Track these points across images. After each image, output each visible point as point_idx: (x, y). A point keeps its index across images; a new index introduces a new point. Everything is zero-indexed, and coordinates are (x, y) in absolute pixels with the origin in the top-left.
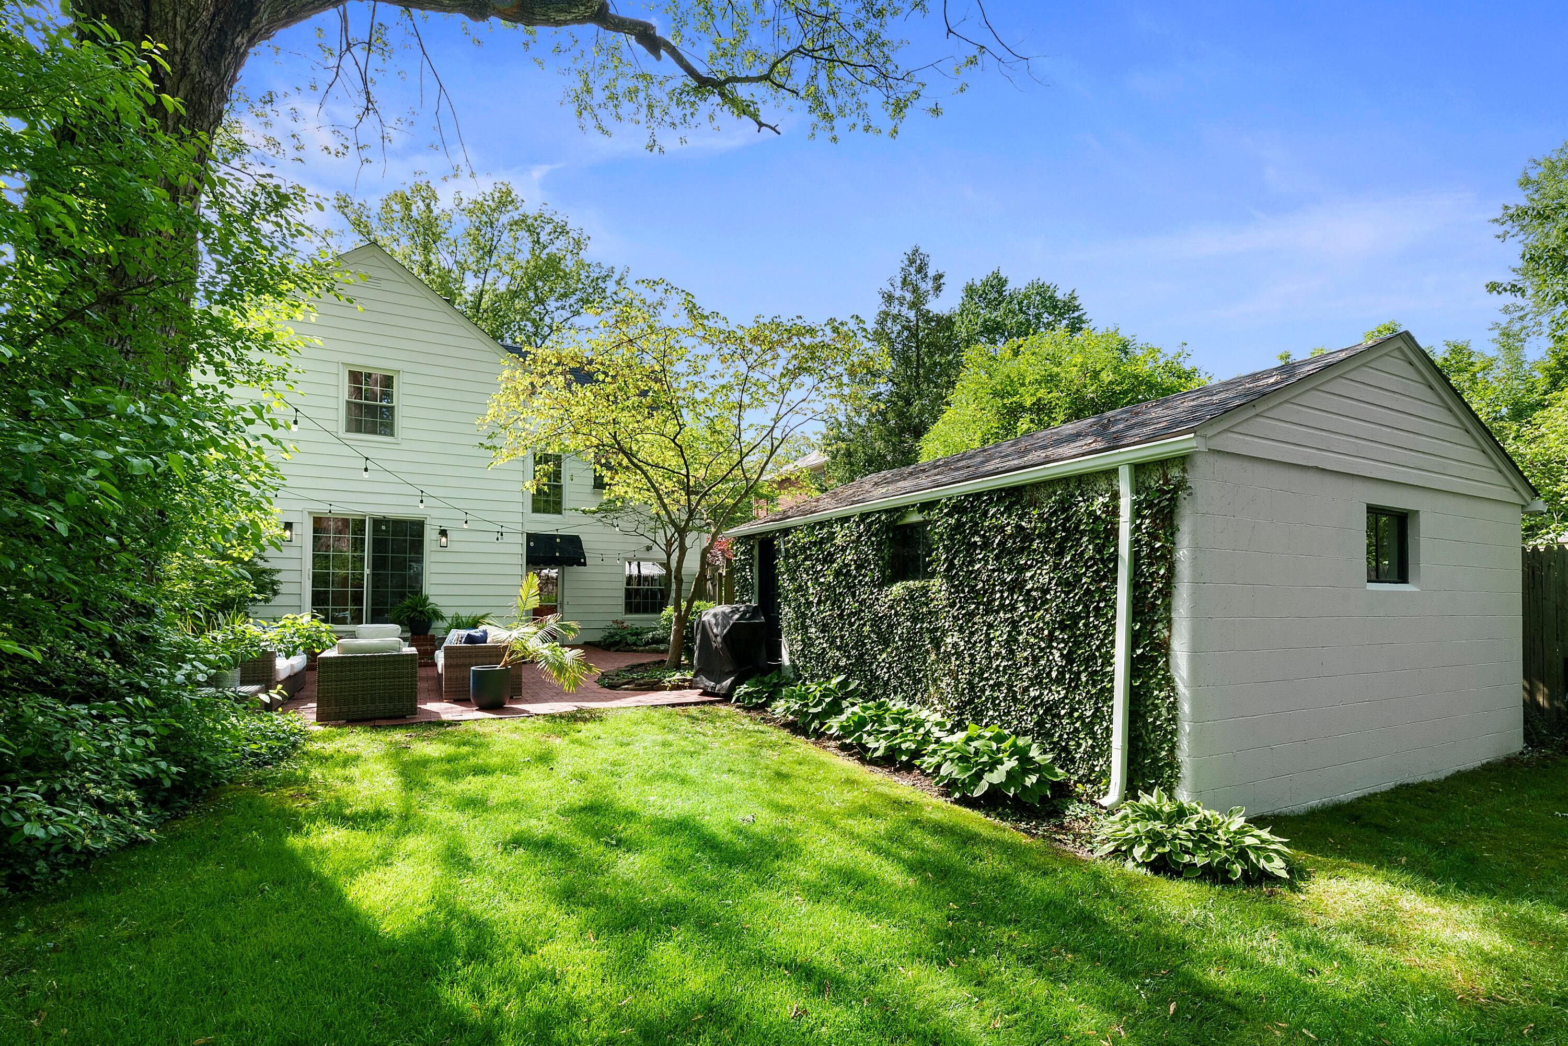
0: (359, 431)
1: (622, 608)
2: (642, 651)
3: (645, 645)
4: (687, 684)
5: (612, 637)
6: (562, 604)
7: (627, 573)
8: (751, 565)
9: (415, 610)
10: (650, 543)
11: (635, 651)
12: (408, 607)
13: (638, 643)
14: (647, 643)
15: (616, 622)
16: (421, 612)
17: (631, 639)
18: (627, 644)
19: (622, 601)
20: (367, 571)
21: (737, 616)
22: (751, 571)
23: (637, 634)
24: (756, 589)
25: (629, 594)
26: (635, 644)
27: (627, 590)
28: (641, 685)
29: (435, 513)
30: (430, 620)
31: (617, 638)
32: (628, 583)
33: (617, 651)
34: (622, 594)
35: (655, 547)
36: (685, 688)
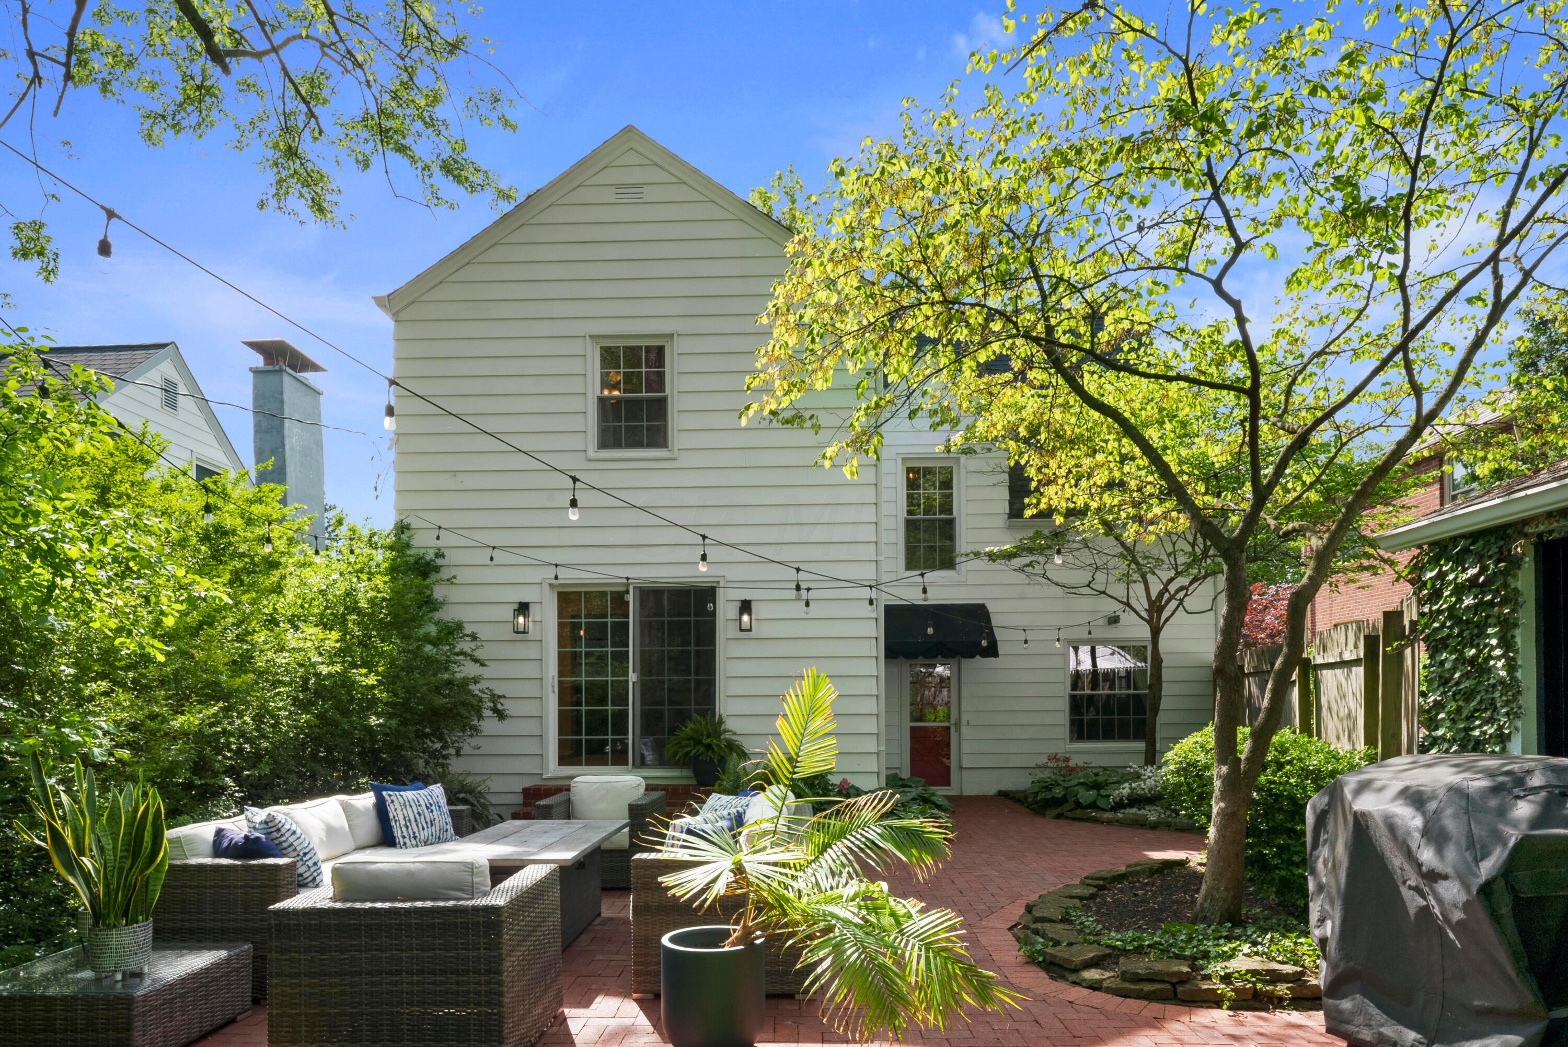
0: (617, 444)
1: (1064, 731)
2: (1109, 822)
3: (1114, 809)
4: (1282, 989)
5: (1048, 788)
6: (958, 725)
7: (1072, 665)
8: (1507, 627)
9: (699, 742)
10: (1116, 607)
11: (1095, 820)
12: (689, 738)
13: (1101, 803)
14: (1119, 805)
15: (1054, 757)
16: (709, 747)
17: (1086, 796)
18: (1078, 805)
19: (1064, 718)
20: (633, 677)
21: (1524, 809)
22: (1506, 643)
23: (1097, 786)
24: (1530, 700)
25: (1076, 704)
26: (1093, 806)
27: (1073, 698)
28: (1137, 979)
29: (733, 573)
30: (723, 761)
31: (1058, 792)
32: (1074, 686)
33: (1059, 816)
34: (1064, 705)
35: (1128, 618)
36: (1277, 1003)
